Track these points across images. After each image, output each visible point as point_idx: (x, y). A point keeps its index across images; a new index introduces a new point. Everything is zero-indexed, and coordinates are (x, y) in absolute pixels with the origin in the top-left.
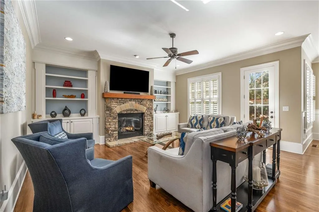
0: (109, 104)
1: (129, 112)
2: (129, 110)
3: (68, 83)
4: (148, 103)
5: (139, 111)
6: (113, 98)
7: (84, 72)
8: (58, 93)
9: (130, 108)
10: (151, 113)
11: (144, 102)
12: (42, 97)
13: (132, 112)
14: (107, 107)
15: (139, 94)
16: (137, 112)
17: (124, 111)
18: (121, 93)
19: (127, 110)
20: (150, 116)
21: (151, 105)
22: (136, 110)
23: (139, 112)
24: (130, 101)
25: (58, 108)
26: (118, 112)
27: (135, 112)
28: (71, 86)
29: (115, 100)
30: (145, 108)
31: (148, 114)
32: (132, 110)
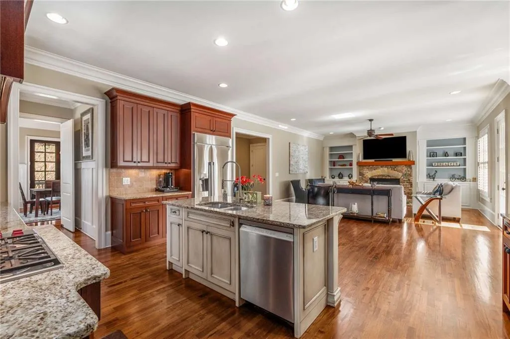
0: (361, 170)
1: (381, 177)
2: (380, 176)
3: (341, 156)
4: (405, 169)
5: (393, 176)
6: (365, 166)
7: (350, 147)
8: (336, 163)
9: (381, 174)
10: (409, 180)
11: (399, 168)
12: (327, 166)
13: (384, 178)
14: (360, 173)
15: (392, 160)
16: (389, 178)
17: (375, 176)
18: (373, 161)
19: (379, 176)
20: (407, 182)
21: (408, 171)
22: (389, 176)
23: (392, 178)
24: (381, 167)
25: (336, 173)
26: (370, 177)
27: (387, 178)
28: (344, 158)
29: (367, 167)
30: (400, 174)
31: (404, 180)
32: (383, 176)
